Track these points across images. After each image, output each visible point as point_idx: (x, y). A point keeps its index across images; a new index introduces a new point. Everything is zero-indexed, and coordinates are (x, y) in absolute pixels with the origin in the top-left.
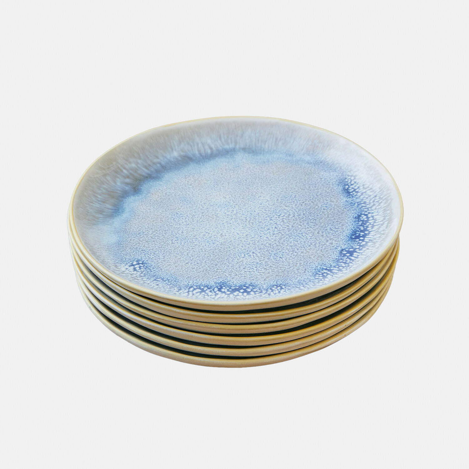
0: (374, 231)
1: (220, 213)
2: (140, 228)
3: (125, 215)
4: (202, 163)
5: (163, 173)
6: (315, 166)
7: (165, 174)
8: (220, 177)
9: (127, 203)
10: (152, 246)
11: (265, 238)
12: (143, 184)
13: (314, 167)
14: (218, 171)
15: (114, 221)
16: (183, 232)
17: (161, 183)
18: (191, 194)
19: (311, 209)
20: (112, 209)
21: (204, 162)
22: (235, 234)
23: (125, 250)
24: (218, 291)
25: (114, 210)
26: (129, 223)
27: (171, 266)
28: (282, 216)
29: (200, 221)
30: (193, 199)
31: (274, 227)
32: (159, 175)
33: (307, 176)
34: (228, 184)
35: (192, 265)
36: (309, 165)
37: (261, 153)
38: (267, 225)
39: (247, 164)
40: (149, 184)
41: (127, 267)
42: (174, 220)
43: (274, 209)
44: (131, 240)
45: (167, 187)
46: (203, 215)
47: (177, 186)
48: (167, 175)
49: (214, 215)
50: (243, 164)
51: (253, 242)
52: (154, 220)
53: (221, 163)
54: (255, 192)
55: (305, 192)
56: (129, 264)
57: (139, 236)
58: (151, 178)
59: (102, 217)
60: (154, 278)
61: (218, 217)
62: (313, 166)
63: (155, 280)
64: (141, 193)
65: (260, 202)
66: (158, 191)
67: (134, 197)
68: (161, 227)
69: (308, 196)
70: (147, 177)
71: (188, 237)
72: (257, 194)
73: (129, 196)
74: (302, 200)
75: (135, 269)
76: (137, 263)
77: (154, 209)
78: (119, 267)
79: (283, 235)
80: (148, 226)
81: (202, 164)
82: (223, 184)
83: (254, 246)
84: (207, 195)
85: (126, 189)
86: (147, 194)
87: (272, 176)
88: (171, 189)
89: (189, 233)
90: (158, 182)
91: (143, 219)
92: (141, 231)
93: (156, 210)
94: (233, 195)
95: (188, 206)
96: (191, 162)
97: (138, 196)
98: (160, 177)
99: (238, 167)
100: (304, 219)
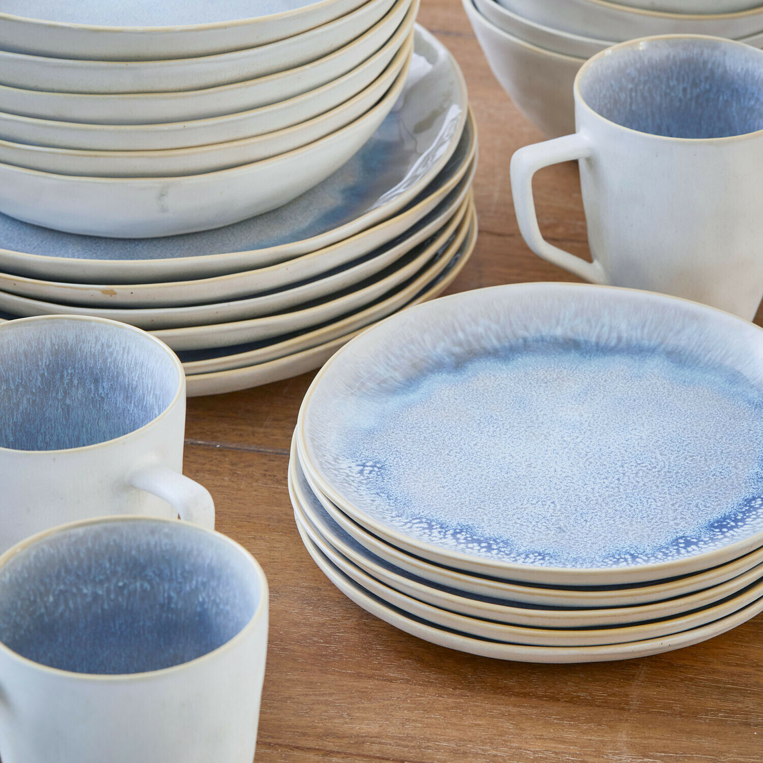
0: (752, 525)
1: (556, 434)
2: (421, 420)
3: (413, 397)
4: (590, 356)
5: (519, 354)
6: (755, 409)
7: (521, 357)
8: (599, 384)
9: (430, 381)
10: (415, 449)
11: (589, 489)
12: (475, 361)
13: (753, 410)
14: (603, 375)
15: (390, 399)
16: (478, 444)
17: (504, 367)
18: (536, 396)
19: (694, 469)
20: (401, 383)
21: (594, 355)
22: (552, 469)
23: (372, 443)
24: (451, 535)
25: (402, 385)
26: (410, 410)
27: (417, 484)
28: (642, 466)
29: (515, 437)
30: (533, 404)
31: (617, 478)
32: (510, 356)
33: (732, 420)
34: (603, 398)
35: (450, 491)
36: (748, 405)
37: (690, 367)
38: (609, 471)
39: (657, 377)
40: (486, 364)
41: (353, 465)
42: (479, 424)
43: (639, 453)
44: (393, 433)
45: (509, 375)
46: (527, 430)
47: (524, 378)
48: (521, 358)
49: (543, 435)
50: (650, 376)
51: (568, 488)
52: (449, 416)
53: (619, 365)
54: (633, 420)
55: (709, 442)
56: (359, 463)
57: (409, 430)
58: (496, 356)
59: (376, 388)
60: (379, 491)
61: (548, 439)
62: (754, 408)
63: (377, 494)
64: (463, 373)
65: (629, 436)
66: (490, 377)
67: (447, 376)
68: (451, 428)
69: (708, 449)
70: (490, 353)
71: (478, 453)
72: (633, 424)
73: (441, 372)
74: (693, 452)
75: (361, 472)
76: (374, 464)
77: (463, 400)
78: (340, 462)
79: (620, 492)
80: (433, 421)
81: (588, 357)
82: (596, 395)
83: (563, 494)
84: (558, 403)
85: (445, 361)
86: (470, 377)
87: (678, 405)
88: (512, 380)
89: (484, 448)
90: (500, 365)
91: (434, 409)
92: (418, 425)
93: (464, 403)
94: (596, 415)
95: (516, 411)
96: (573, 351)
97: (453, 376)
98: (509, 358)
99: (640, 377)
100: (670, 479)
